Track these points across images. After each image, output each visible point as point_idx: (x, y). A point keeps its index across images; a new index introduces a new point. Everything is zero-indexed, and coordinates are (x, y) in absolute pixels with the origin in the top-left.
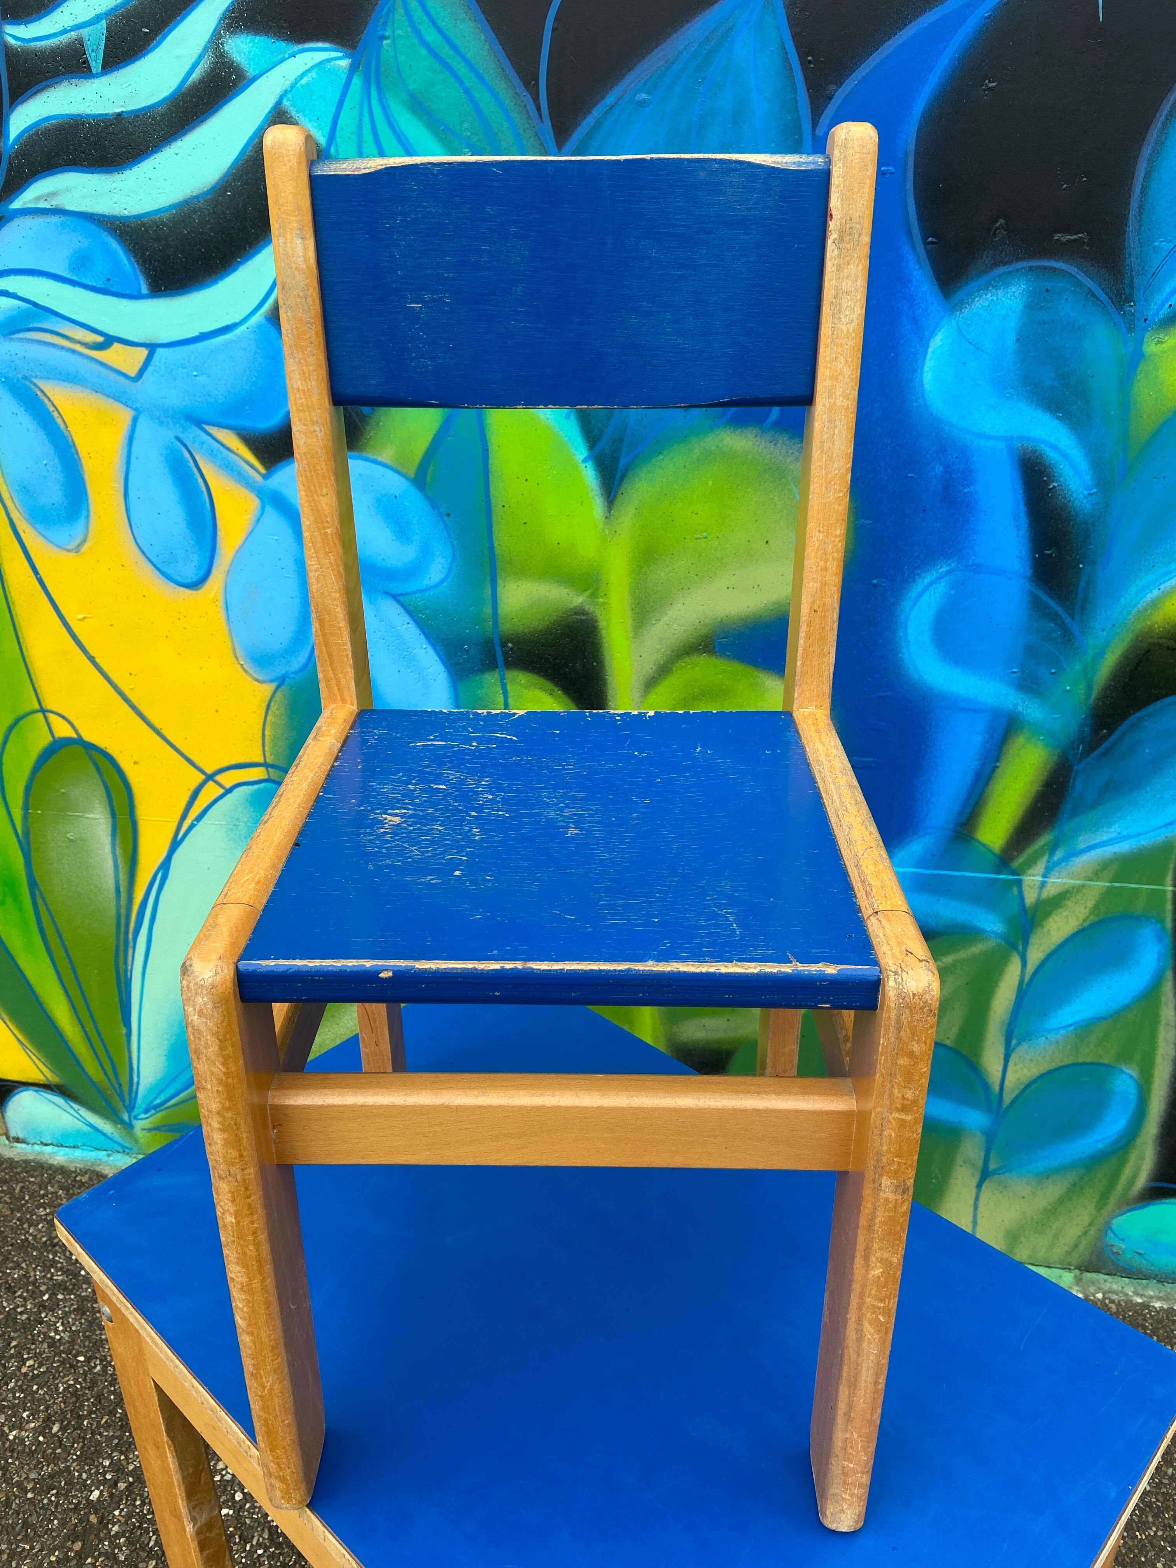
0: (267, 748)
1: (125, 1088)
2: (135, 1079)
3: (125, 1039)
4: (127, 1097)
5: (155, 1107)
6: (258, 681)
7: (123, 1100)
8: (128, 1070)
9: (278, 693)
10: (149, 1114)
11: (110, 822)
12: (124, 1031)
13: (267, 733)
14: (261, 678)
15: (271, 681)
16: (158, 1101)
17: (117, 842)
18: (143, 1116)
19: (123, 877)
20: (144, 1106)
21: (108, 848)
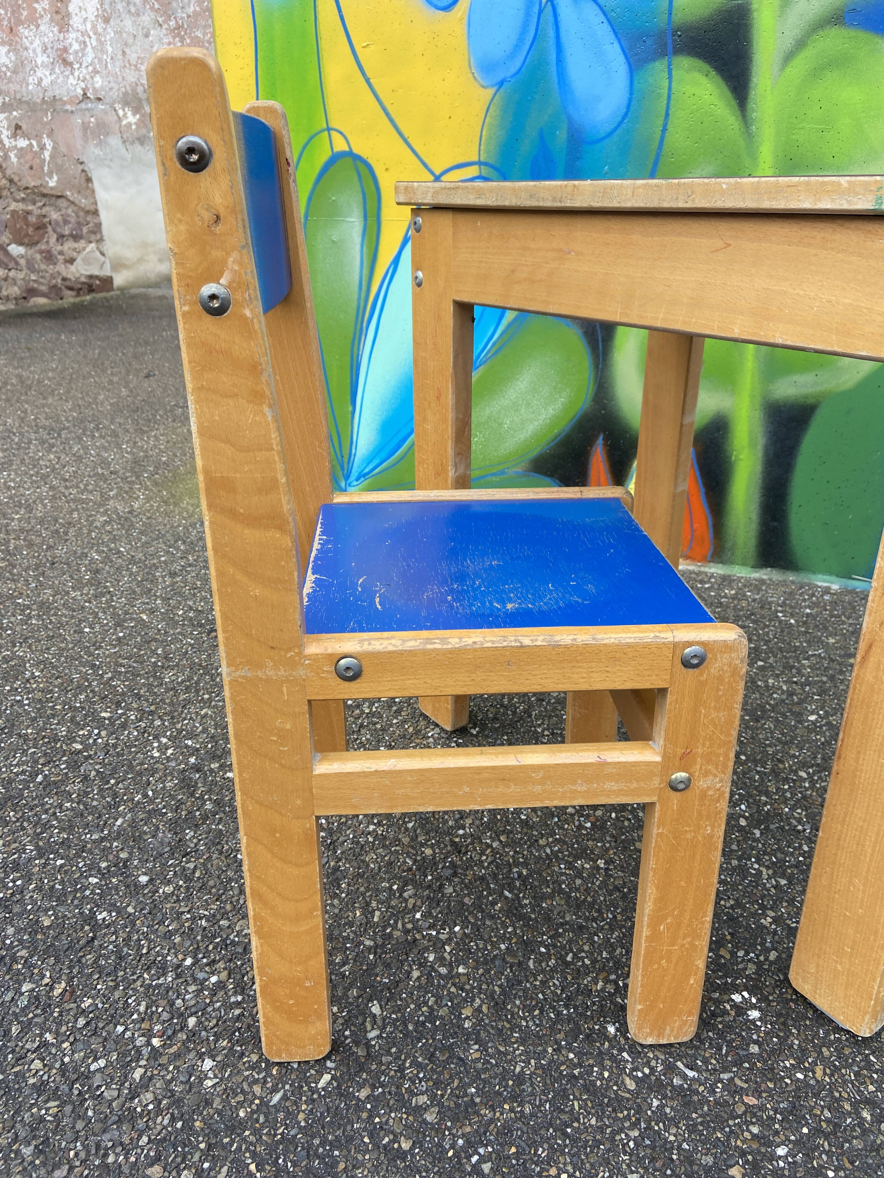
0: (482, 148)
1: (346, 460)
2: (354, 451)
3: (350, 415)
4: (346, 467)
5: (364, 476)
6: (484, 87)
7: (343, 470)
8: (349, 444)
9: (497, 97)
10: (360, 481)
11: (362, 223)
12: (350, 409)
13: (484, 133)
14: (485, 84)
15: (493, 86)
16: (367, 470)
17: (365, 242)
18: (355, 483)
19: (366, 272)
20: (357, 474)
21: (358, 247)
